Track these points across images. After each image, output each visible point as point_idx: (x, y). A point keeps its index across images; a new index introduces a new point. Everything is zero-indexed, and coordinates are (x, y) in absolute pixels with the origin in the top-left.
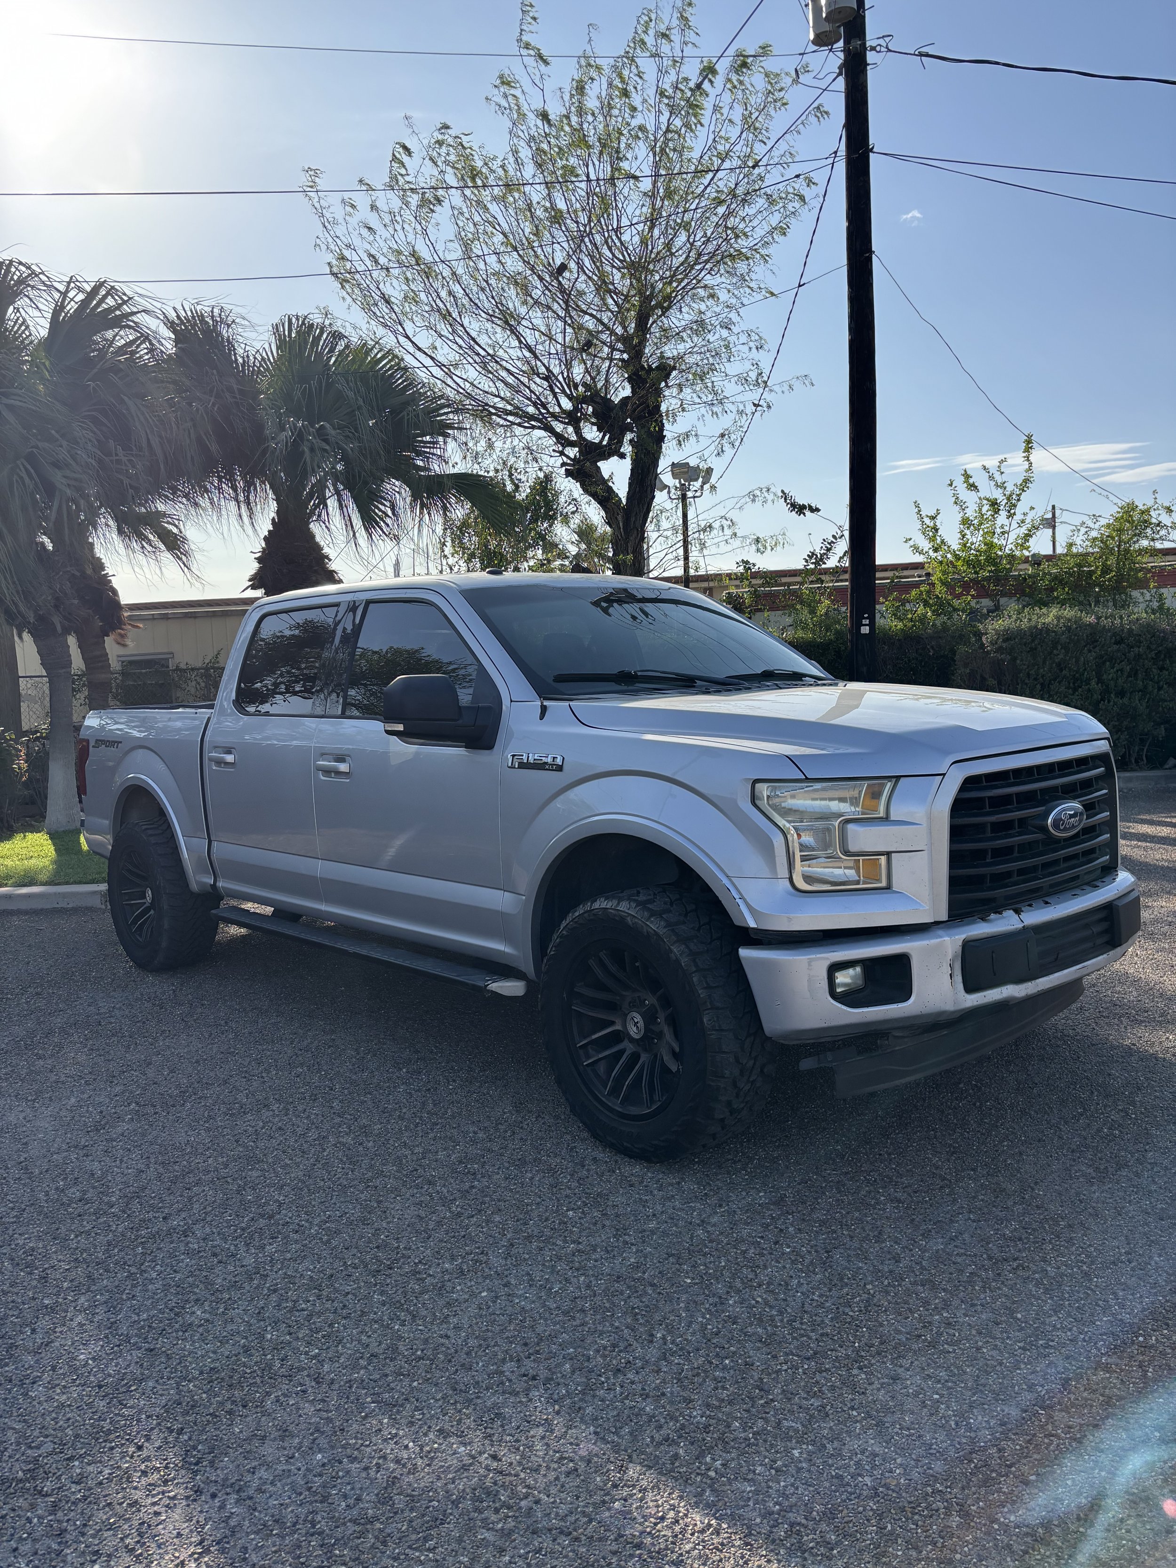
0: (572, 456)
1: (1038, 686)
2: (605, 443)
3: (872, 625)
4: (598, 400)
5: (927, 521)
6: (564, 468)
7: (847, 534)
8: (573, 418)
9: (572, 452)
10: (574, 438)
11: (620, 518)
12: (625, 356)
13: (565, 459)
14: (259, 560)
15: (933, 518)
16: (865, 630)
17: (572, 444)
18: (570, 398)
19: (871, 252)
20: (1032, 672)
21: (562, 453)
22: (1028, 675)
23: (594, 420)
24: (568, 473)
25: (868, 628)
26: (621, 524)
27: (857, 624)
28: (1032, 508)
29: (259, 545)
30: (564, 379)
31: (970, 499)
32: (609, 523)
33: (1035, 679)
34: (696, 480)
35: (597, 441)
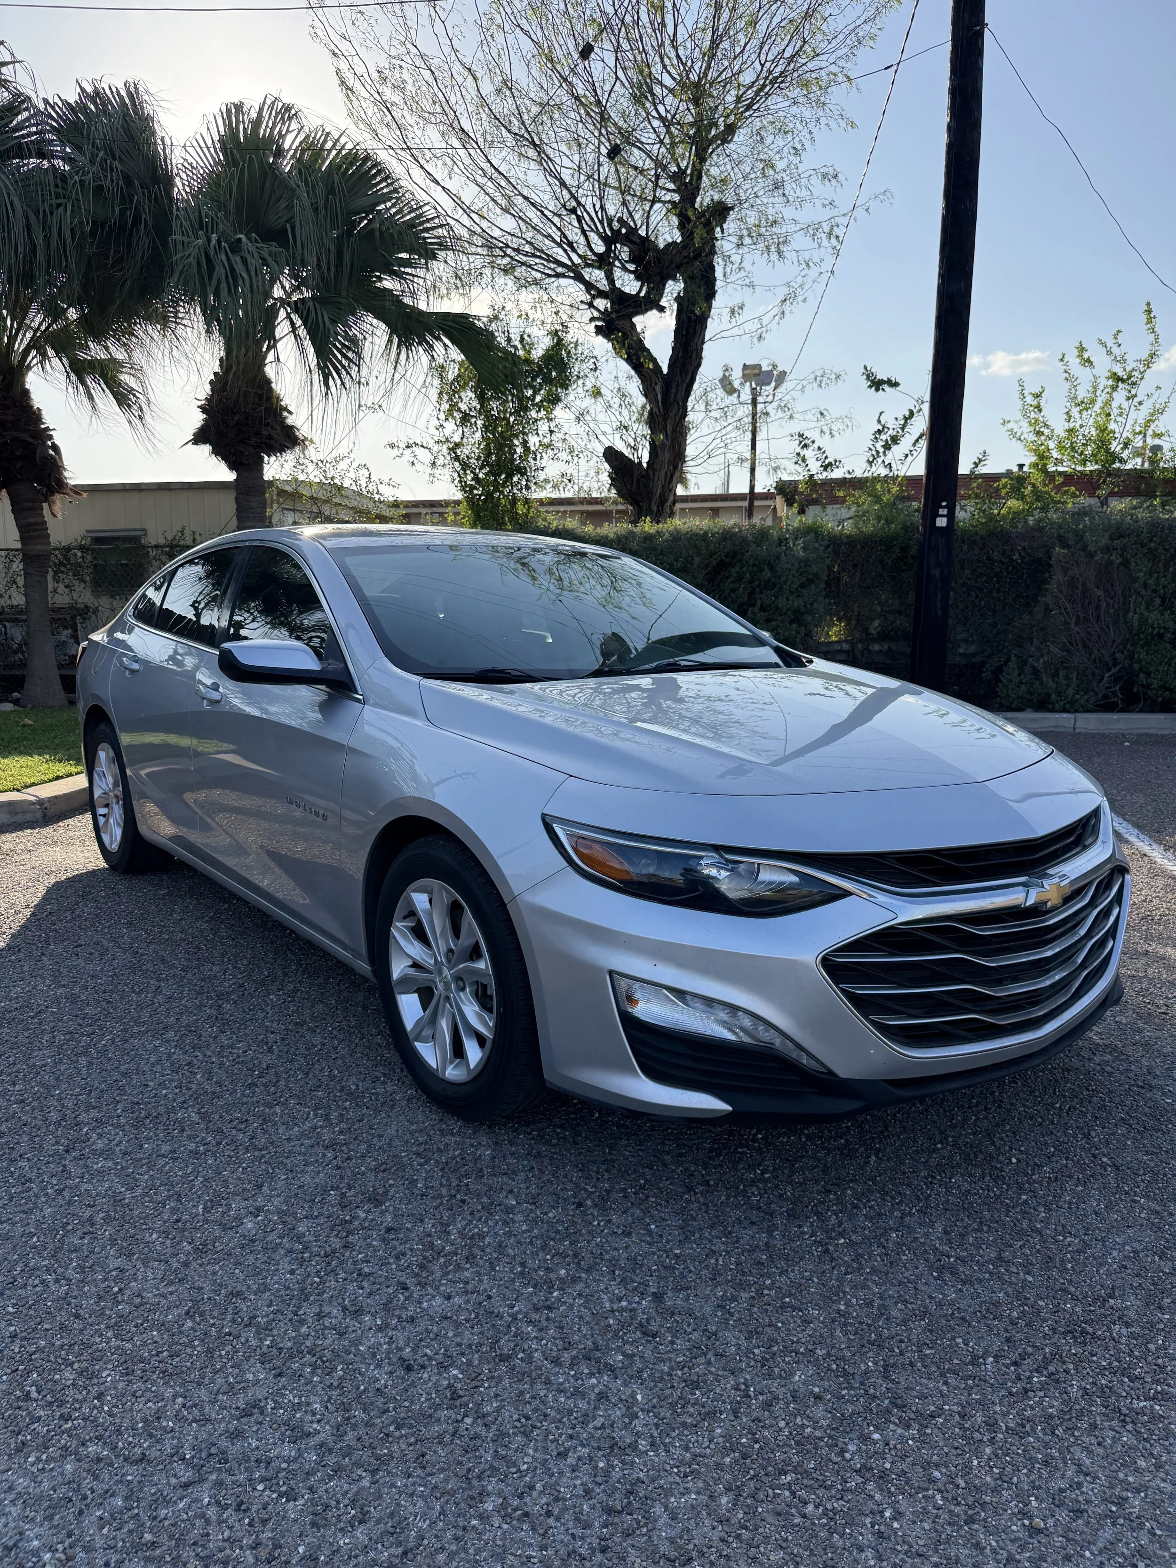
0: (602, 309)
1: (1158, 601)
2: (642, 294)
3: (951, 516)
4: (635, 239)
5: (1029, 400)
6: (593, 324)
7: (926, 407)
8: (604, 261)
9: (602, 304)
10: (603, 285)
11: (658, 388)
12: (676, 198)
13: (596, 314)
14: (203, 409)
15: (1037, 396)
16: (942, 522)
17: (601, 294)
18: (605, 239)
19: (983, 25)
20: (1151, 581)
21: (591, 305)
22: (1145, 585)
23: (631, 267)
24: (599, 330)
25: (945, 520)
26: (659, 397)
27: (930, 513)
28: (1158, 388)
29: (205, 391)
30: (596, 213)
31: (1084, 375)
32: (646, 396)
33: (1155, 591)
34: (769, 384)
35: (634, 293)
